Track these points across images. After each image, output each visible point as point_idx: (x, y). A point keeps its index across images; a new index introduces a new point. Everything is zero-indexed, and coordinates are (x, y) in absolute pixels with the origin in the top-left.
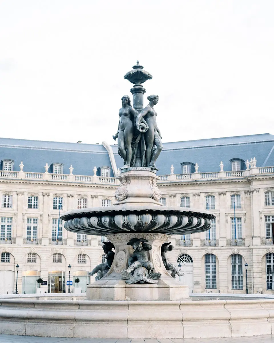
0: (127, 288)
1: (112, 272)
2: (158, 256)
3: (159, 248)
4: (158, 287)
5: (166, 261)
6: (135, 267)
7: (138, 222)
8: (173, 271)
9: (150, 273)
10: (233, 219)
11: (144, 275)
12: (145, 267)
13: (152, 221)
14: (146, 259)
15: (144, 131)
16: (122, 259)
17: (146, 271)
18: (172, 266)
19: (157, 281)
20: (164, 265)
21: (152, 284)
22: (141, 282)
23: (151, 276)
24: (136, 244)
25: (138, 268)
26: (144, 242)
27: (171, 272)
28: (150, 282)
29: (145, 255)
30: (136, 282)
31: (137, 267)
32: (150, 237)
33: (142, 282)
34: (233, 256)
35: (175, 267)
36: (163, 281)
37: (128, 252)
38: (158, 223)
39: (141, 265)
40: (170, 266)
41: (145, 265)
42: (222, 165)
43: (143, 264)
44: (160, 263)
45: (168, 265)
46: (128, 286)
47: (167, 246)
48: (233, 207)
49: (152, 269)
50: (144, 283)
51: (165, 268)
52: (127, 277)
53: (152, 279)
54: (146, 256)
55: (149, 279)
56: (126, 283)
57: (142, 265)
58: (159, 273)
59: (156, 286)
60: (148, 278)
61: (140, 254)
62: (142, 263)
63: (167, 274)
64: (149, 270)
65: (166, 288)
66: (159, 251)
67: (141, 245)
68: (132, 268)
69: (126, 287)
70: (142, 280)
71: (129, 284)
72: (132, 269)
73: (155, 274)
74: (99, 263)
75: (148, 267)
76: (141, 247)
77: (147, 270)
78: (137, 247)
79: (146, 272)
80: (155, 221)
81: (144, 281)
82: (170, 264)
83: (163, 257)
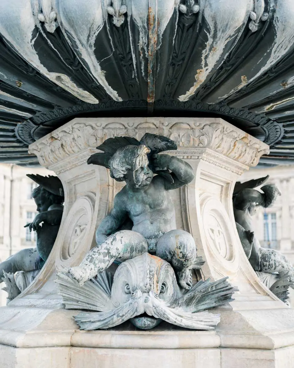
0: (77, 349)
1: (49, 277)
2: (221, 217)
3: (227, 189)
4: (220, 347)
5: (251, 241)
6: (113, 252)
7: (110, 17)
8: (278, 276)
9: (183, 283)
11: (156, 289)
12: (164, 257)
13: (184, 8)
14: (166, 221)
16: (82, 228)
17: (162, 272)
18: (272, 257)
19: (215, 318)
20: (247, 254)
21: (193, 332)
22: (141, 322)
23: (186, 296)
24: (122, 156)
25: (131, 257)
26: (160, 150)
27: (271, 280)
28: (184, 323)
29: (164, 207)
30: (118, 321)
31: (127, 255)
32: (189, 136)
33: (146, 322)
35: (283, 262)
36: (242, 320)
37: (101, 199)
38: (214, 19)
39: (146, 246)
40: (264, 258)
41: (160, 249)
43: (153, 241)
44: (231, 246)
45: (260, 255)
46: (81, 338)
47: (256, 189)
49: (192, 265)
50: (155, 328)
51: (248, 262)
52: (85, 300)
53: (192, 308)
54: (167, 209)
55: (180, 310)
56: (79, 325)
57: (149, 246)
58: (224, 281)
59: (211, 339)
60: (175, 302)
61: (144, 202)
62: (150, 238)
63: (256, 286)
64: (178, 270)
65: (259, 352)
66: (226, 200)
67: (145, 158)
68: (101, 257)
69: (72, 346)
70: (145, 315)
71: (89, 331)
72: (100, 261)
73: (207, 288)
74: (18, 248)
75: (173, 255)
76: (142, 168)
77: (171, 271)
78: (128, 170)
79: (167, 276)
80: (196, 8)
81: (152, 317)
82: (267, 253)
83: (240, 226)
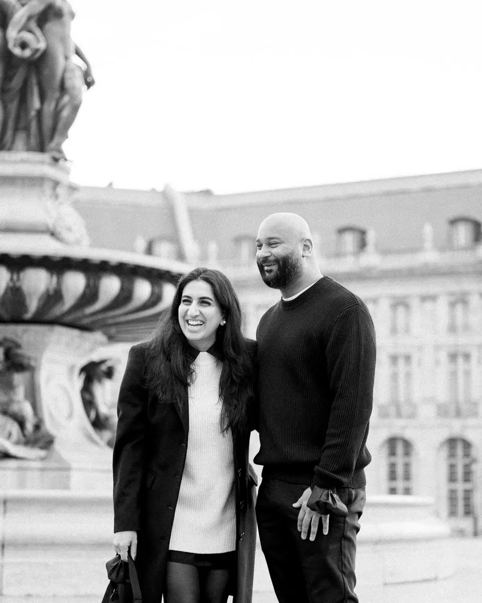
10: (453, 357)
12: (7, 415)
15: (27, 53)
34: (452, 442)
42: (428, 230)
48: (452, 329)
